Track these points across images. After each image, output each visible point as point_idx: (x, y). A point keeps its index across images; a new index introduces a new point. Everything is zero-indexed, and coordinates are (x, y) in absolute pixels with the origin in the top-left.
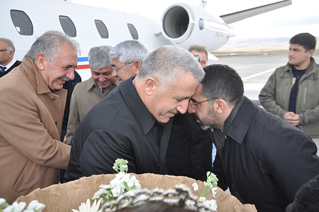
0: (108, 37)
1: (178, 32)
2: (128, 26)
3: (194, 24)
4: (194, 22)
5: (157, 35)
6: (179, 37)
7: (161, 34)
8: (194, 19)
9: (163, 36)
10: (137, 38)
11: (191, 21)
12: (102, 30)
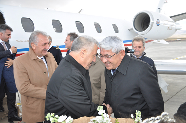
0: (101, 32)
1: (143, 28)
2: (113, 26)
4: (153, 22)
5: (129, 30)
6: (144, 31)
7: (132, 29)
8: (153, 20)
9: (134, 30)
10: (118, 32)
11: (151, 21)
12: (98, 28)
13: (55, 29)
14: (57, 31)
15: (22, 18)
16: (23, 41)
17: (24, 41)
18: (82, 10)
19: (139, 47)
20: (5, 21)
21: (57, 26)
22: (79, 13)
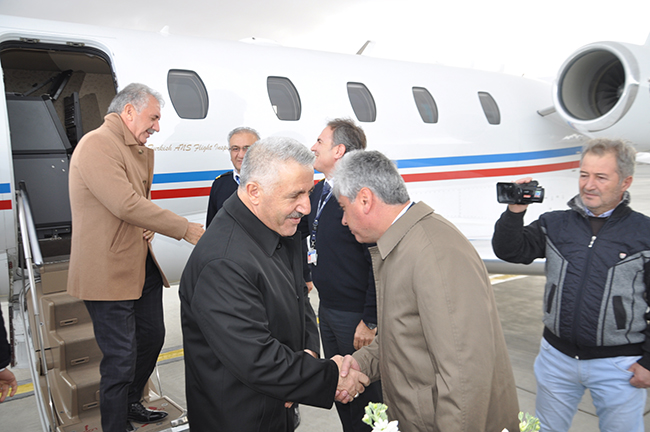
0: (436, 121)
1: (594, 105)
2: (480, 98)
3: (637, 86)
4: (637, 83)
5: (541, 114)
6: (598, 117)
7: (553, 110)
8: (637, 76)
9: (559, 116)
10: (498, 122)
11: (630, 80)
12: (427, 106)
13: (275, 107)
14: (282, 116)
15: (171, 71)
16: (170, 149)
17: (173, 148)
18: (368, 42)
19: (598, 176)
20: (116, 82)
21: (285, 98)
22: (359, 53)
